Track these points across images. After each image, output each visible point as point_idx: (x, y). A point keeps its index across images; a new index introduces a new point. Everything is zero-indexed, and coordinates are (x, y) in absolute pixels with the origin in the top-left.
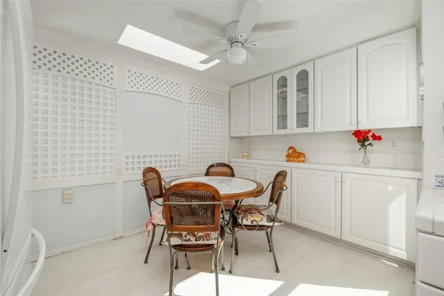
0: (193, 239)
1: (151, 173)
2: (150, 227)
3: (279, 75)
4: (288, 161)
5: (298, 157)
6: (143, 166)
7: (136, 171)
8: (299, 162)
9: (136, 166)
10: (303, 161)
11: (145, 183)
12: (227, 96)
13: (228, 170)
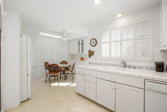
0: (54, 74)
1: (46, 63)
2: (46, 75)
3: (78, 40)
4: (81, 60)
5: (83, 59)
6: (44, 62)
7: (43, 63)
8: (83, 60)
9: (43, 62)
10: (84, 60)
11: (45, 65)
12: (67, 43)
13: (66, 63)
